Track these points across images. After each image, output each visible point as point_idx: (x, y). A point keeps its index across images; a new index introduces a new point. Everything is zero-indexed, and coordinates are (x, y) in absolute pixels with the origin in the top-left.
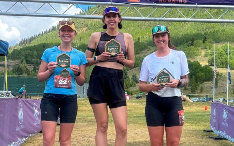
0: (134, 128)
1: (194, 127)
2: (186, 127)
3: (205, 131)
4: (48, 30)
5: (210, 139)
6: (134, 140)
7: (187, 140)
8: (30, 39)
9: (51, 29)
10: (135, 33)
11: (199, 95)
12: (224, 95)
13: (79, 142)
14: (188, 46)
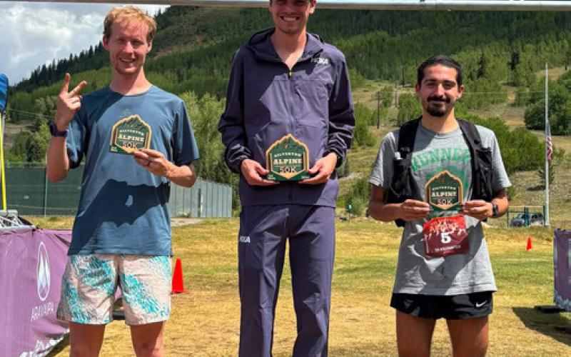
0: (345, 304)
1: (508, 297)
3: (539, 309)
6: (351, 340)
8: (59, 66)
13: (201, 348)
14: (472, 79)
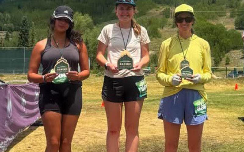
1: (225, 114)
2: (216, 114)
6: (152, 134)
7: (219, 132)
11: (225, 68)
13: (82, 139)
14: (209, 5)
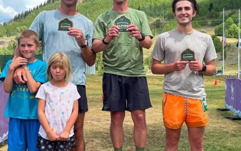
3: (219, 109)
4: (43, 4)
5: (227, 120)
8: (25, 14)
9: (46, 3)
10: (134, 3)
12: (233, 67)
